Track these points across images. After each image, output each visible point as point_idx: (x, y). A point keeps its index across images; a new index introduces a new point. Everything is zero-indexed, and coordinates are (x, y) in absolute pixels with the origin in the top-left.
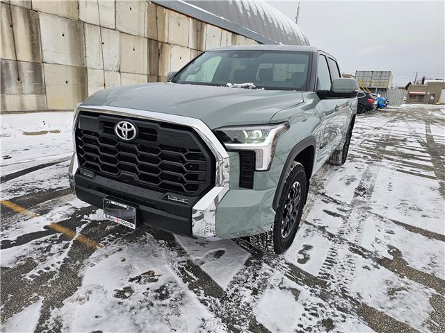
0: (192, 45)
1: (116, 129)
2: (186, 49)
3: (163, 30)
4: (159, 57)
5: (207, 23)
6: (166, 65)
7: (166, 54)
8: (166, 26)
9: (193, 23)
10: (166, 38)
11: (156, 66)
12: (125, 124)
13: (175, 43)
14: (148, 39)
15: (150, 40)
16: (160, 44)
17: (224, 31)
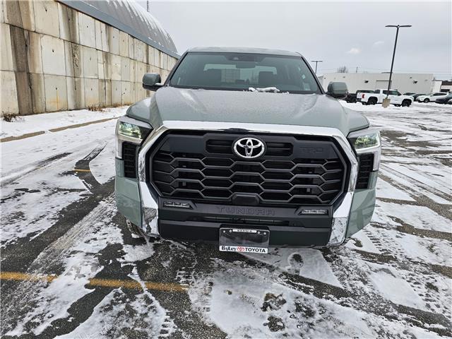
0: (64, 36)
1: (235, 147)
2: (58, 40)
3: (28, 15)
4: (26, 50)
5: (78, 11)
6: (36, 60)
7: (35, 45)
8: (31, 10)
9: (63, 9)
10: (33, 26)
11: (24, 61)
12: (250, 140)
13: (45, 33)
14: (11, 25)
15: (12, 27)
16: (26, 33)
17: (96, 21)
